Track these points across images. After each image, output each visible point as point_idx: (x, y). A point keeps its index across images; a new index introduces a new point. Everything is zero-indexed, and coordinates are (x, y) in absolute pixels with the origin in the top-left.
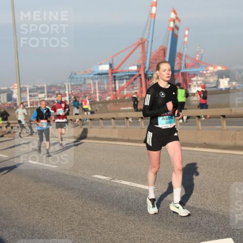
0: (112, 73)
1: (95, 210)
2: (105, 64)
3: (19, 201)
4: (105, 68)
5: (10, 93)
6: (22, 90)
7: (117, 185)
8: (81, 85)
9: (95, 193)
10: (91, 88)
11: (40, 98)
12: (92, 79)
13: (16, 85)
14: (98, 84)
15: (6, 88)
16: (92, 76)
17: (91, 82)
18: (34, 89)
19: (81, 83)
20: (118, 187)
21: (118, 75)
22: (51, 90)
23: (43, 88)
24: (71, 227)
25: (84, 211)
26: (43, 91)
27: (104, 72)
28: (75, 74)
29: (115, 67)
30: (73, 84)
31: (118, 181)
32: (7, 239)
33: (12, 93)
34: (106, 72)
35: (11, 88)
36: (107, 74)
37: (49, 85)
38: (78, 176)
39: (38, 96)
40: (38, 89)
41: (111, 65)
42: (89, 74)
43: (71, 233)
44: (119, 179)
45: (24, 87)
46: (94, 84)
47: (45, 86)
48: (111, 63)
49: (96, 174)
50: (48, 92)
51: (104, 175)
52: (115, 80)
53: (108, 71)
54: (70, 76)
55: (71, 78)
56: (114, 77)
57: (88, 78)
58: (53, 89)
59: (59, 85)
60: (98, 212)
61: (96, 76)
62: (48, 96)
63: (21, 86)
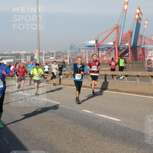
0: (97, 46)
1: (83, 132)
2: (93, 40)
3: (36, 123)
4: (93, 42)
5: (33, 55)
6: (40, 54)
7: (97, 117)
8: (77, 53)
9: (83, 121)
10: (83, 55)
11: (51, 60)
12: (84, 49)
13: (37, 51)
14: (88, 52)
15: (30, 52)
16: (84, 47)
17: (83, 51)
18: (48, 54)
19: (77, 51)
20: (98, 118)
21: (101, 47)
22: (58, 55)
23: (53, 53)
24: (68, 142)
25: (76, 132)
26: (53, 55)
27: (92, 45)
28: (74, 45)
29: (99, 42)
30: (72, 52)
31: (98, 115)
32: (28, 147)
33: (34, 55)
34: (94, 45)
35: (33, 52)
36: (94, 46)
37: (57, 51)
38: (73, 110)
39: (50, 58)
40: (50, 54)
41: (97, 41)
42: (82, 46)
43: (67, 145)
44: (99, 113)
45: (41, 52)
46: (85, 52)
47: (55, 52)
48: (97, 39)
49: (85, 109)
50: (56, 56)
51: (89, 110)
52: (99, 51)
53: (95, 44)
54: (71, 47)
55: (71, 48)
56: (99, 48)
57: (82, 48)
58: (60, 54)
59: (63, 52)
60: (85, 134)
61: (87, 47)
62: (56, 59)
63: (40, 52)
